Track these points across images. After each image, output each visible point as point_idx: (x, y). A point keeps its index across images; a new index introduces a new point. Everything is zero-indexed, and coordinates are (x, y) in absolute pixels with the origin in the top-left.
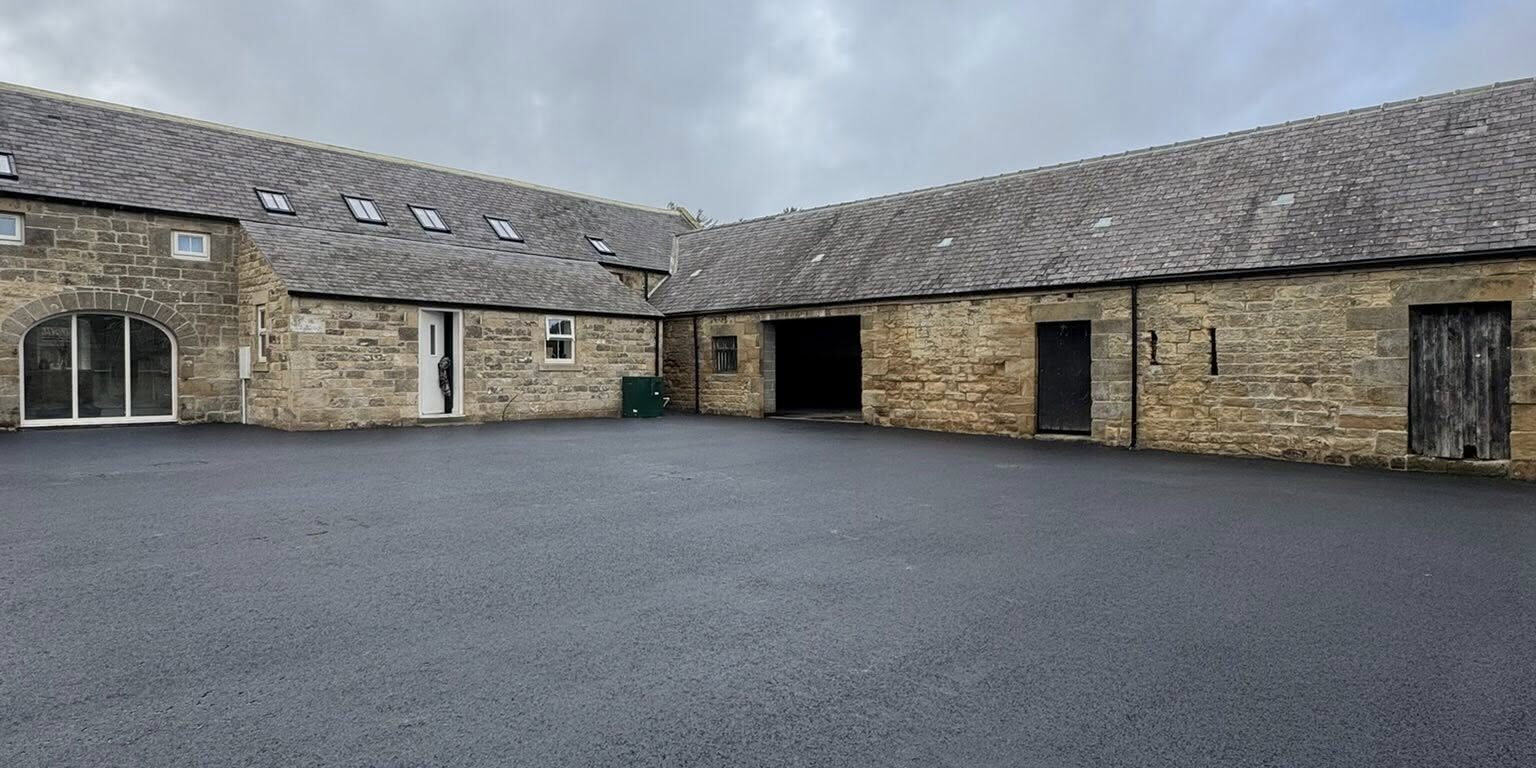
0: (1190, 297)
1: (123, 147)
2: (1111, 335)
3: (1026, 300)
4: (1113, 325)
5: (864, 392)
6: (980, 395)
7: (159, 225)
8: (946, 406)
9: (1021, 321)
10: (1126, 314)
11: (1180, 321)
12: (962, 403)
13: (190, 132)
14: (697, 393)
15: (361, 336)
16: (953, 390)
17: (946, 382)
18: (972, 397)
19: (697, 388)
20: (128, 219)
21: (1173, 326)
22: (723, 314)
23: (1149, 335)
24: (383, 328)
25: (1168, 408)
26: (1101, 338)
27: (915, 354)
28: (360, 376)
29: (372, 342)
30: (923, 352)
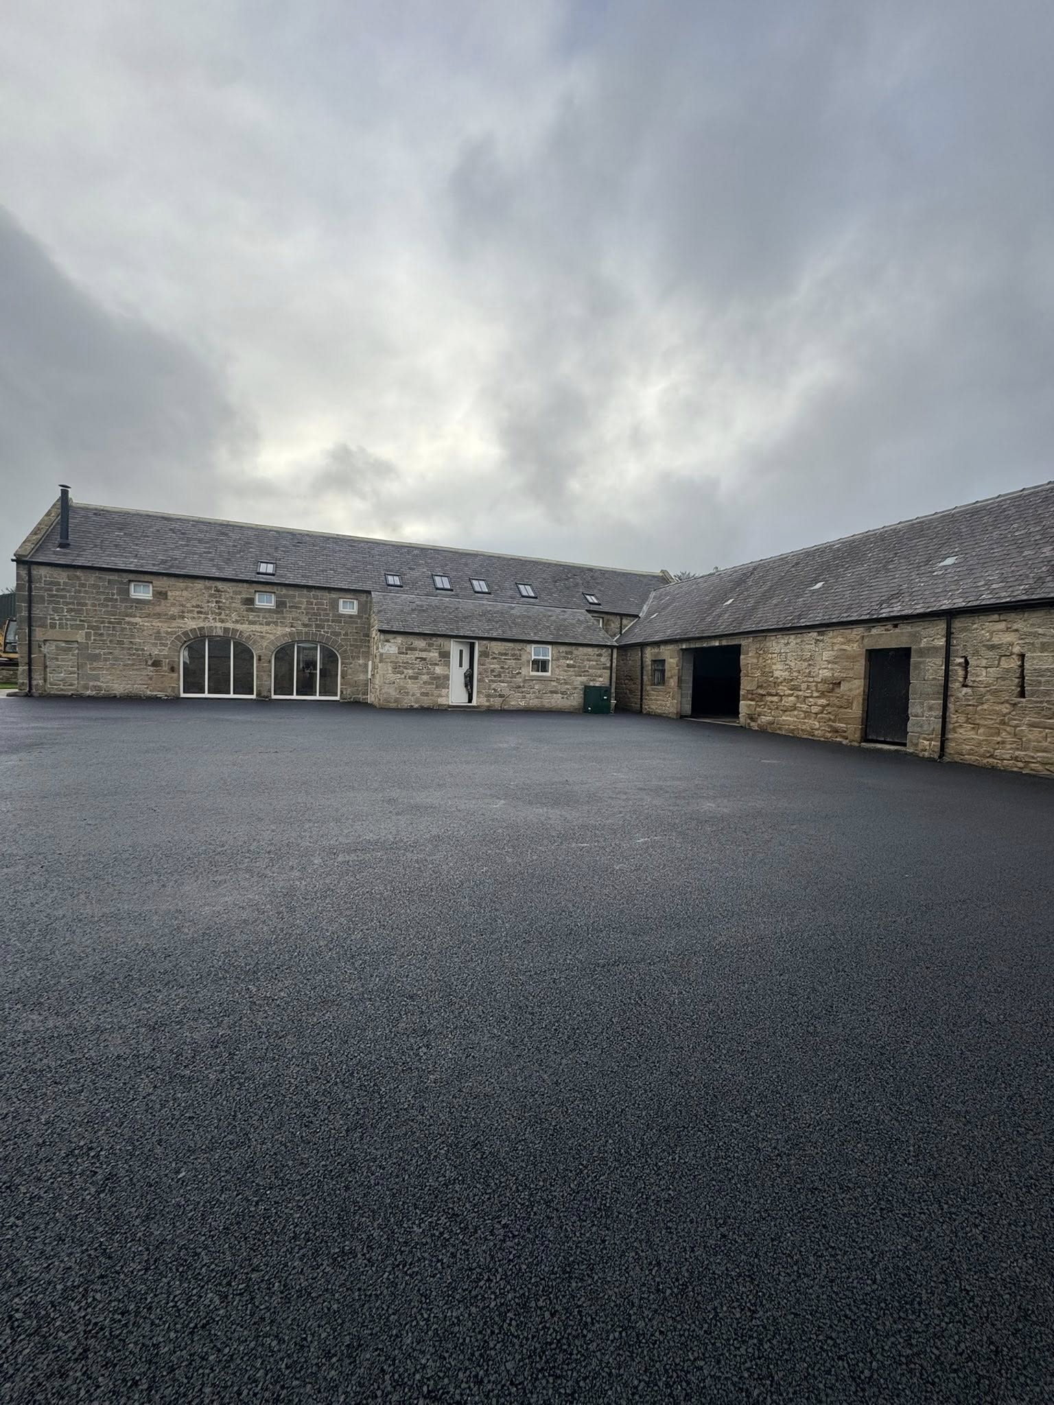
0: (1002, 626)
1: (327, 555)
2: (928, 660)
3: (858, 631)
4: (933, 650)
5: (741, 702)
6: (820, 708)
7: (334, 595)
8: (796, 716)
9: (854, 648)
10: (942, 642)
11: (992, 647)
12: (808, 714)
13: (387, 548)
14: (641, 699)
15: (417, 656)
16: (801, 704)
17: (797, 697)
18: (815, 709)
19: (642, 695)
20: (319, 593)
21: (983, 651)
22: (657, 644)
23: (962, 660)
24: (430, 651)
25: (976, 727)
26: (920, 663)
27: (777, 674)
28: (416, 678)
29: (423, 659)
30: (782, 673)
